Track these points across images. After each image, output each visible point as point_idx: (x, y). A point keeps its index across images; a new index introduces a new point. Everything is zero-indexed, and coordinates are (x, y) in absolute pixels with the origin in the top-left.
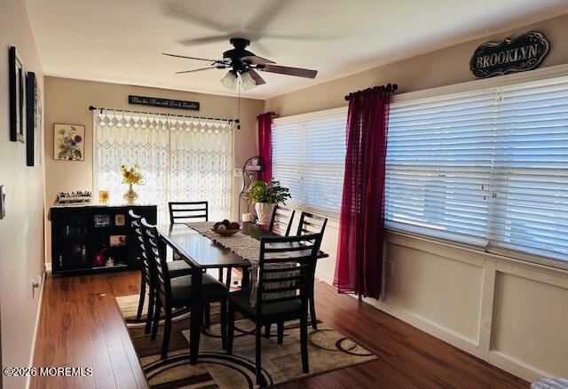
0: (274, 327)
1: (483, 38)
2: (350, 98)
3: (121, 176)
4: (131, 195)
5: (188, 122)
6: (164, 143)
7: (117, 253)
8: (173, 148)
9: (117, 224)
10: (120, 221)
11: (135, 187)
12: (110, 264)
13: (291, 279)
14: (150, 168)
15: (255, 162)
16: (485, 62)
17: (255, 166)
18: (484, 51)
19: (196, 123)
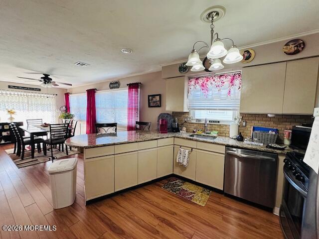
0: (58, 145)
1: (111, 81)
2: (88, 91)
3: (6, 112)
4: (11, 118)
5: (36, 95)
6: (26, 101)
7: (5, 138)
8: (30, 103)
9: (5, 128)
10: (6, 127)
11: (13, 116)
12: (3, 142)
13: (62, 136)
14: (20, 109)
15: (64, 107)
16: (111, 86)
17: (64, 108)
18: (111, 84)
19: (39, 95)
